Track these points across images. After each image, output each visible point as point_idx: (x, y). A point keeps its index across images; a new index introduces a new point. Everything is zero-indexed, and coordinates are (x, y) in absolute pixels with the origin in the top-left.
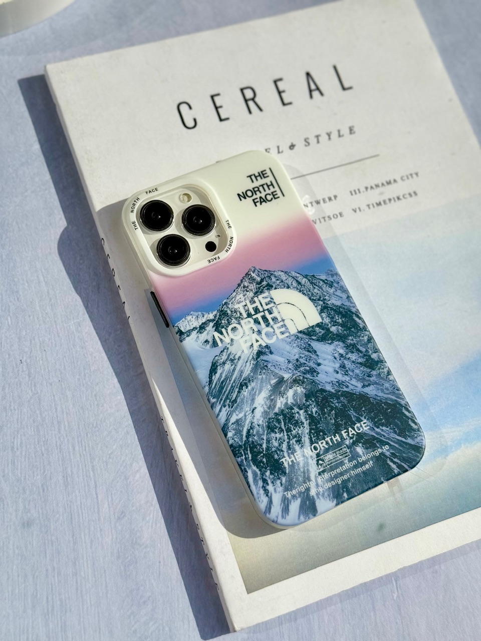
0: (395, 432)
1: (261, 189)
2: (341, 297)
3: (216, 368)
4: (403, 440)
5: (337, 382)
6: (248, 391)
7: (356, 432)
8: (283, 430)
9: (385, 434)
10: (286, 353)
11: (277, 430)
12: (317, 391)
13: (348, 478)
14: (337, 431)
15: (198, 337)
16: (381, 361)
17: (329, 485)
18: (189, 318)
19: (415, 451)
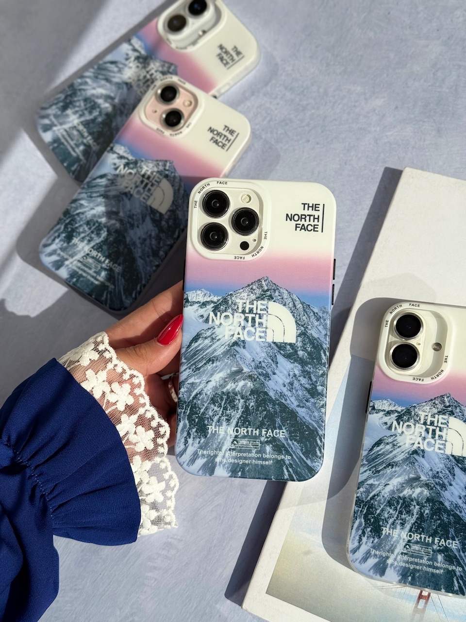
0: (302, 450)
1: (308, 218)
2: (320, 332)
3: (198, 339)
4: (305, 459)
5: (281, 393)
6: (212, 366)
7: (273, 435)
8: (221, 407)
9: (293, 447)
10: (255, 352)
11: (217, 404)
12: (262, 392)
13: (249, 464)
14: (260, 427)
15: (198, 310)
16: (322, 395)
17: (233, 461)
18: (199, 292)
19: (308, 471)
